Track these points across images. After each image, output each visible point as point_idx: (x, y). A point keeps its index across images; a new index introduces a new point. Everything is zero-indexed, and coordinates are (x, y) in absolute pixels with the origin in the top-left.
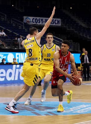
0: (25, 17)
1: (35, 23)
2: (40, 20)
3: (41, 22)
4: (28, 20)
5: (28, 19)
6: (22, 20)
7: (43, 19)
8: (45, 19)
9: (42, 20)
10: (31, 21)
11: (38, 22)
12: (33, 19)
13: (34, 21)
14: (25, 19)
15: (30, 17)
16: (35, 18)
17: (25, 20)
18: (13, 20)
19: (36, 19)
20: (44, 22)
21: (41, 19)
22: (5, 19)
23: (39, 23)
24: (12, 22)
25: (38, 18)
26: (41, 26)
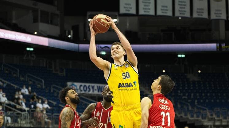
0: (69, 84)
1: (83, 92)
2: (91, 88)
3: (91, 90)
5: (73, 86)
7: (94, 86)
8: (97, 86)
9: (93, 87)
10: (77, 89)
11: (88, 90)
12: (81, 86)
13: (82, 88)
14: (70, 86)
15: (76, 84)
16: (83, 84)
18: (54, 87)
19: (85, 86)
20: (96, 90)
22: (42, 86)
23: (89, 91)
24: (52, 91)
25: (87, 85)
26: (92, 95)
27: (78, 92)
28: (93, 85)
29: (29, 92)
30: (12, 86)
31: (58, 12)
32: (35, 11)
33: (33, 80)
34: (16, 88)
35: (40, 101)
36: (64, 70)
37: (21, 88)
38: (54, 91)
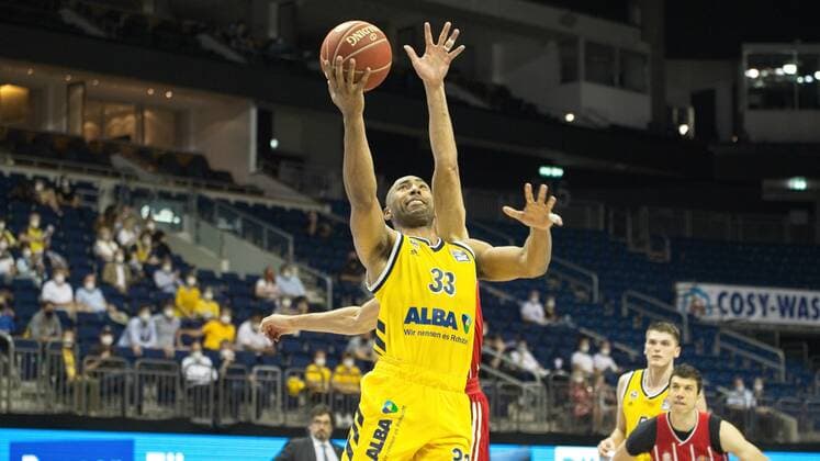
0: (682, 288)
1: (730, 316)
2: (756, 302)
3: (759, 311)
4: (698, 303)
5: (698, 296)
6: (671, 297)
7: (767, 297)
8: (779, 298)
9: (764, 300)
10: (710, 307)
11: (747, 308)
12: (722, 295)
13: (726, 303)
14: (686, 296)
15: (705, 288)
16: (731, 290)
17: (685, 303)
18: (631, 300)
19: (736, 295)
20: (773, 309)
21: (760, 296)
22: (591, 295)
23: (752, 312)
24: (625, 312)
25: (744, 291)
26: (762, 327)
27: (715, 316)
28: (763, 291)
29: (547, 315)
30: (491, 295)
31: (643, 47)
32: (567, 42)
33: (561, 276)
34: (502, 302)
35: (585, 347)
36: (668, 243)
37: (519, 302)
38: (632, 313)
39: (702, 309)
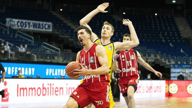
0: (8, 20)
1: (20, 27)
2: (27, 24)
3: (28, 26)
4: (12, 24)
5: (12, 22)
6: (5, 22)
7: (30, 23)
8: (33, 23)
9: (29, 24)
10: (15, 25)
11: (25, 25)
12: (18, 22)
13: (19, 24)
14: (9, 22)
15: (14, 20)
16: (21, 21)
17: (8, 23)
19: (22, 22)
20: (31, 26)
21: (28, 23)
23: (26, 27)
25: (24, 21)
26: (29, 31)
27: (16, 27)
28: (29, 21)
36: (4, 7)
39: (13, 25)
